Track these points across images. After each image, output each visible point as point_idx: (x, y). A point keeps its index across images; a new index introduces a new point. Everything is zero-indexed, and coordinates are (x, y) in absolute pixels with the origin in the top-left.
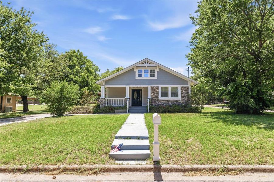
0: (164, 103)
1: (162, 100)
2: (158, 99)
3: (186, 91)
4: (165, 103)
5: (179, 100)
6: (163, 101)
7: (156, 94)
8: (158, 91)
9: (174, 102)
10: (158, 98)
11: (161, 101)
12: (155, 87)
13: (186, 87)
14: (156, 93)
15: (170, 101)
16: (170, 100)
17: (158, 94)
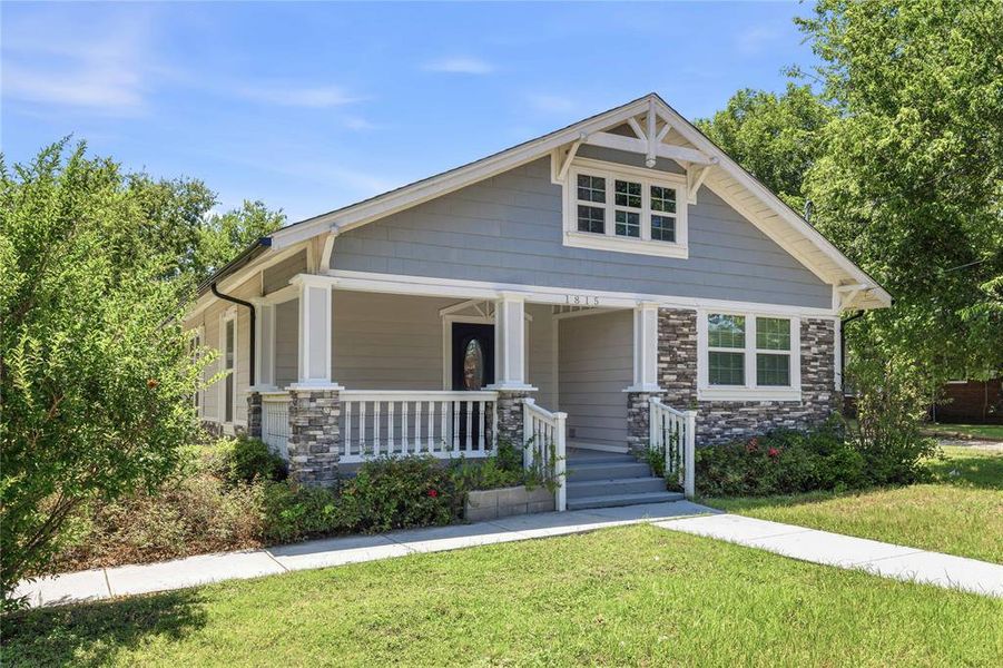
0: (722, 422)
1: (716, 407)
2: (693, 400)
3: (824, 347)
4: (731, 423)
5: (794, 405)
6: (718, 413)
7: (685, 361)
8: (694, 343)
9: (769, 416)
10: (693, 388)
11: (707, 408)
12: (676, 312)
13: (823, 323)
14: (683, 354)
15: (754, 410)
16: (752, 404)
17: (695, 360)
